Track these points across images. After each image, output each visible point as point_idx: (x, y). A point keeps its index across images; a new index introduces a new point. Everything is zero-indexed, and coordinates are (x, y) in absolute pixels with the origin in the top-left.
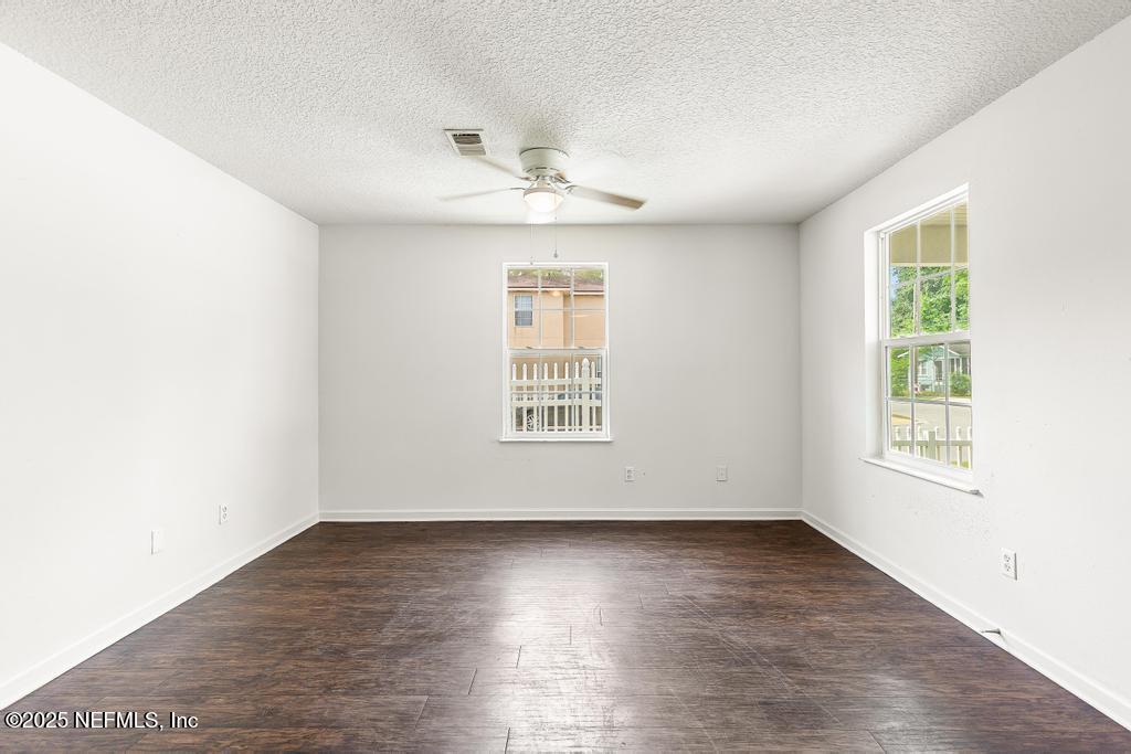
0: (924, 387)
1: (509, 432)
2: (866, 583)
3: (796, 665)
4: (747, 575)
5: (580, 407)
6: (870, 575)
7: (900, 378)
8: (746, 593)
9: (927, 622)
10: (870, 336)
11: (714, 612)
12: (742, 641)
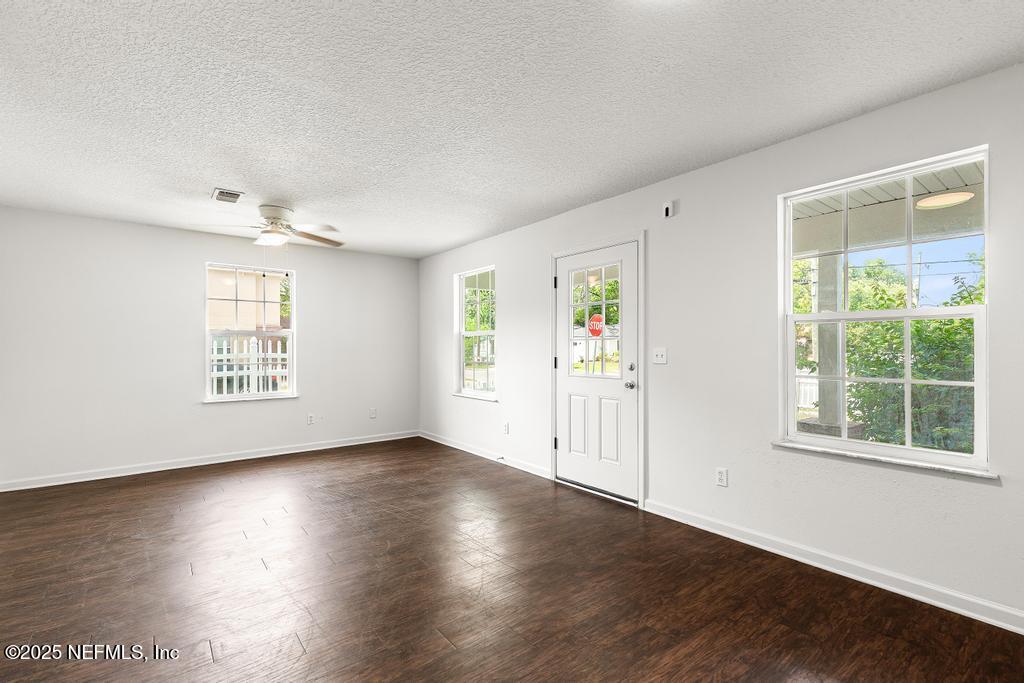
0: (484, 359)
1: (211, 396)
2: (453, 454)
3: (427, 483)
4: (395, 462)
5: (248, 377)
6: (455, 452)
7: (469, 353)
8: (398, 468)
9: (475, 462)
10: (456, 330)
11: (385, 475)
12: (401, 482)
